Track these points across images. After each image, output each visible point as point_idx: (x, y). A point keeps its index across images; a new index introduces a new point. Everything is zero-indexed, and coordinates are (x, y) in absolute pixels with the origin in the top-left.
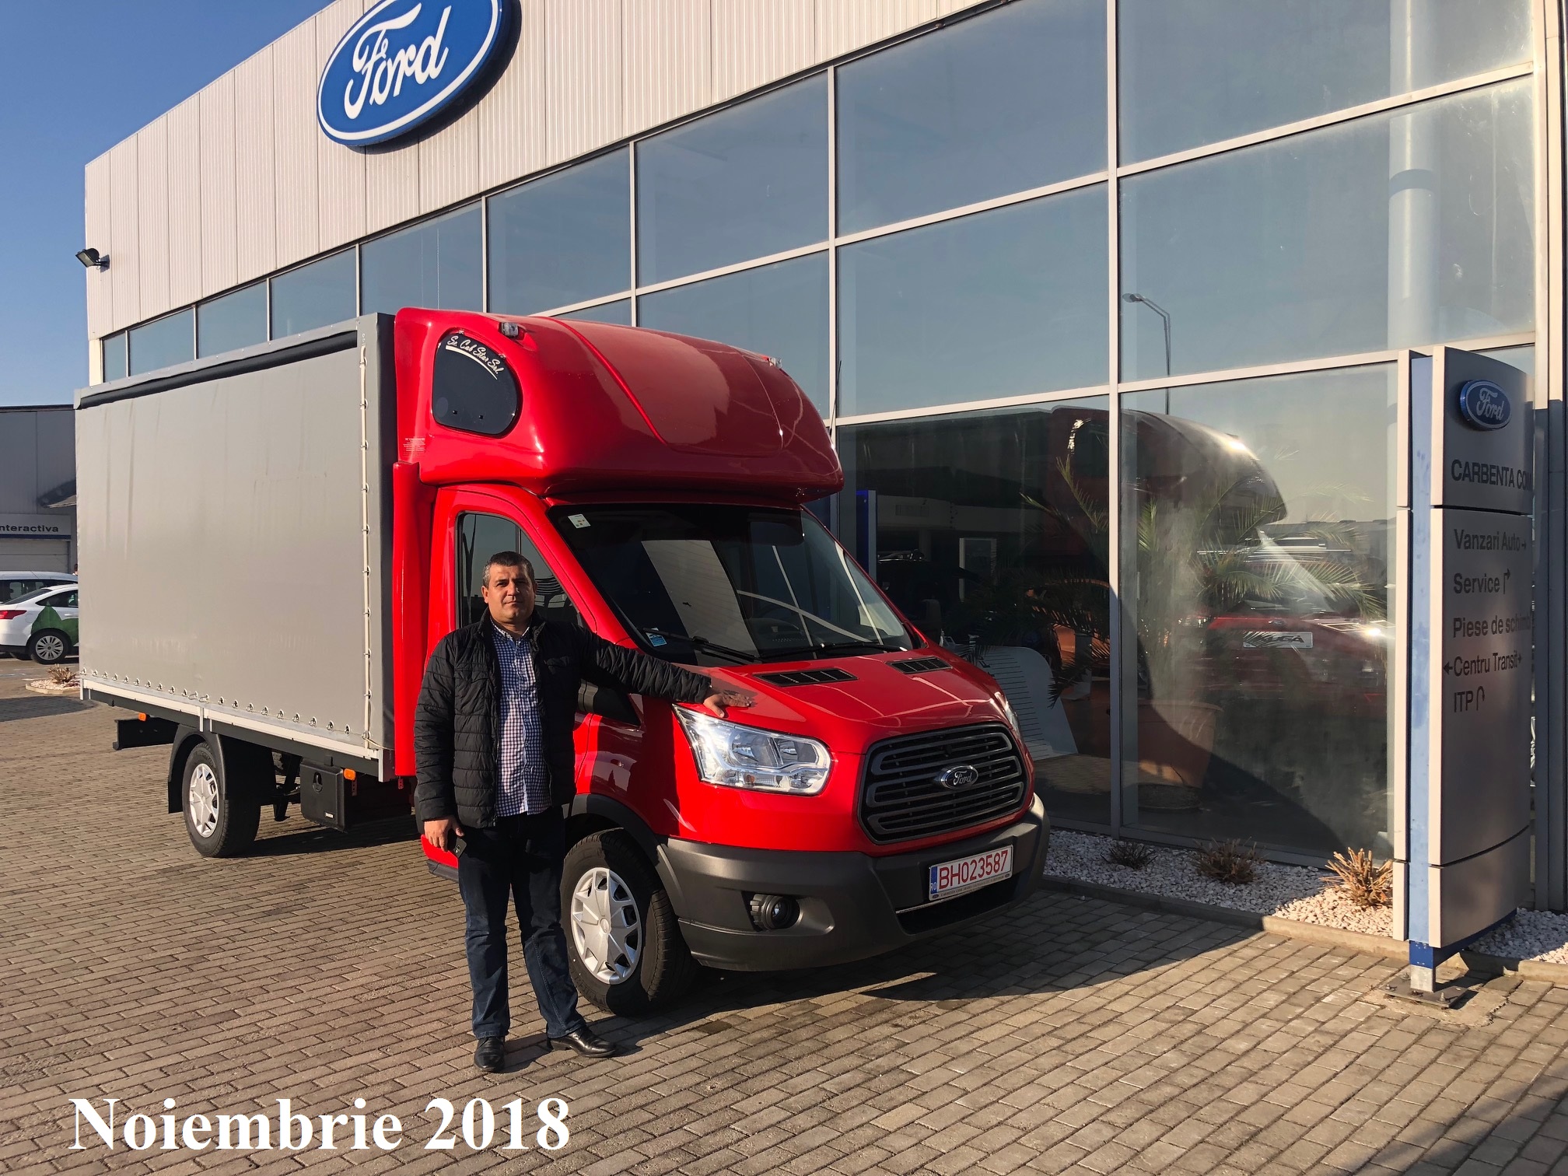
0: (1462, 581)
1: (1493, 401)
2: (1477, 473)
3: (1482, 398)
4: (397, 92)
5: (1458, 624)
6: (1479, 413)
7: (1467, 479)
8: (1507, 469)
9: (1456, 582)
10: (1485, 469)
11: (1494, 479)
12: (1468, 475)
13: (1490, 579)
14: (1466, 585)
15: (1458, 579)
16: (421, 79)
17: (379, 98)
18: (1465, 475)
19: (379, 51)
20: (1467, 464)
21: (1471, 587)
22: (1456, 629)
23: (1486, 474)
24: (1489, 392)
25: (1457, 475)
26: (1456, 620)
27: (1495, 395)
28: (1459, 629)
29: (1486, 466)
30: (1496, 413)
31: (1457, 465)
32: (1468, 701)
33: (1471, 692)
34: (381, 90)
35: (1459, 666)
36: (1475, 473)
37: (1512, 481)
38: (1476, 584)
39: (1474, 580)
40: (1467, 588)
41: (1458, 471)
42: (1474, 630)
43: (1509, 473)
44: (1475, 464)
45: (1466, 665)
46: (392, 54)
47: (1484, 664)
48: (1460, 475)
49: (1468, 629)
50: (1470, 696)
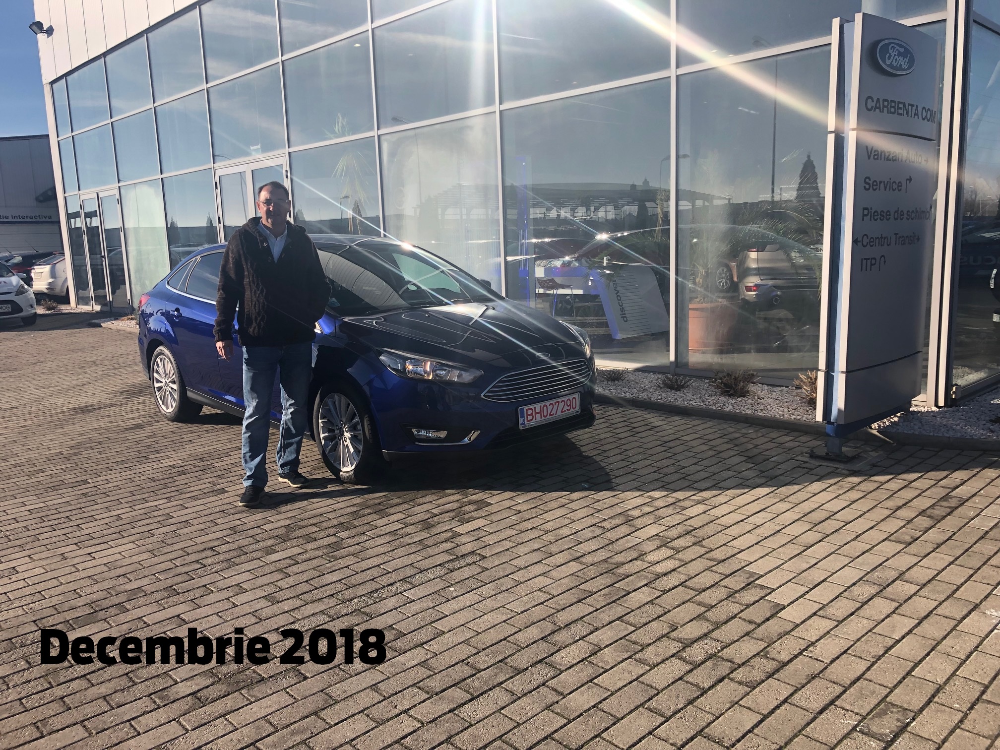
0: (871, 182)
1: (900, 54)
2: (887, 107)
3: (891, 51)
5: (866, 212)
6: (888, 62)
7: (878, 110)
8: (913, 106)
9: (866, 183)
10: (893, 104)
11: (900, 111)
12: (879, 108)
13: (894, 182)
14: (873, 185)
15: (867, 180)
18: (876, 108)
20: (878, 99)
21: (878, 187)
22: (864, 215)
23: (894, 107)
24: (897, 47)
25: (869, 107)
26: (864, 209)
27: (902, 50)
28: (867, 215)
29: (894, 102)
30: (903, 63)
31: (870, 101)
32: (872, 265)
33: (875, 259)
35: (866, 241)
36: (884, 106)
37: (916, 114)
38: (882, 185)
39: (881, 182)
40: (875, 187)
41: (870, 104)
42: (879, 216)
43: (914, 108)
44: (884, 100)
45: (872, 240)
47: (886, 240)
48: (872, 107)
49: (874, 216)
50: (873, 261)
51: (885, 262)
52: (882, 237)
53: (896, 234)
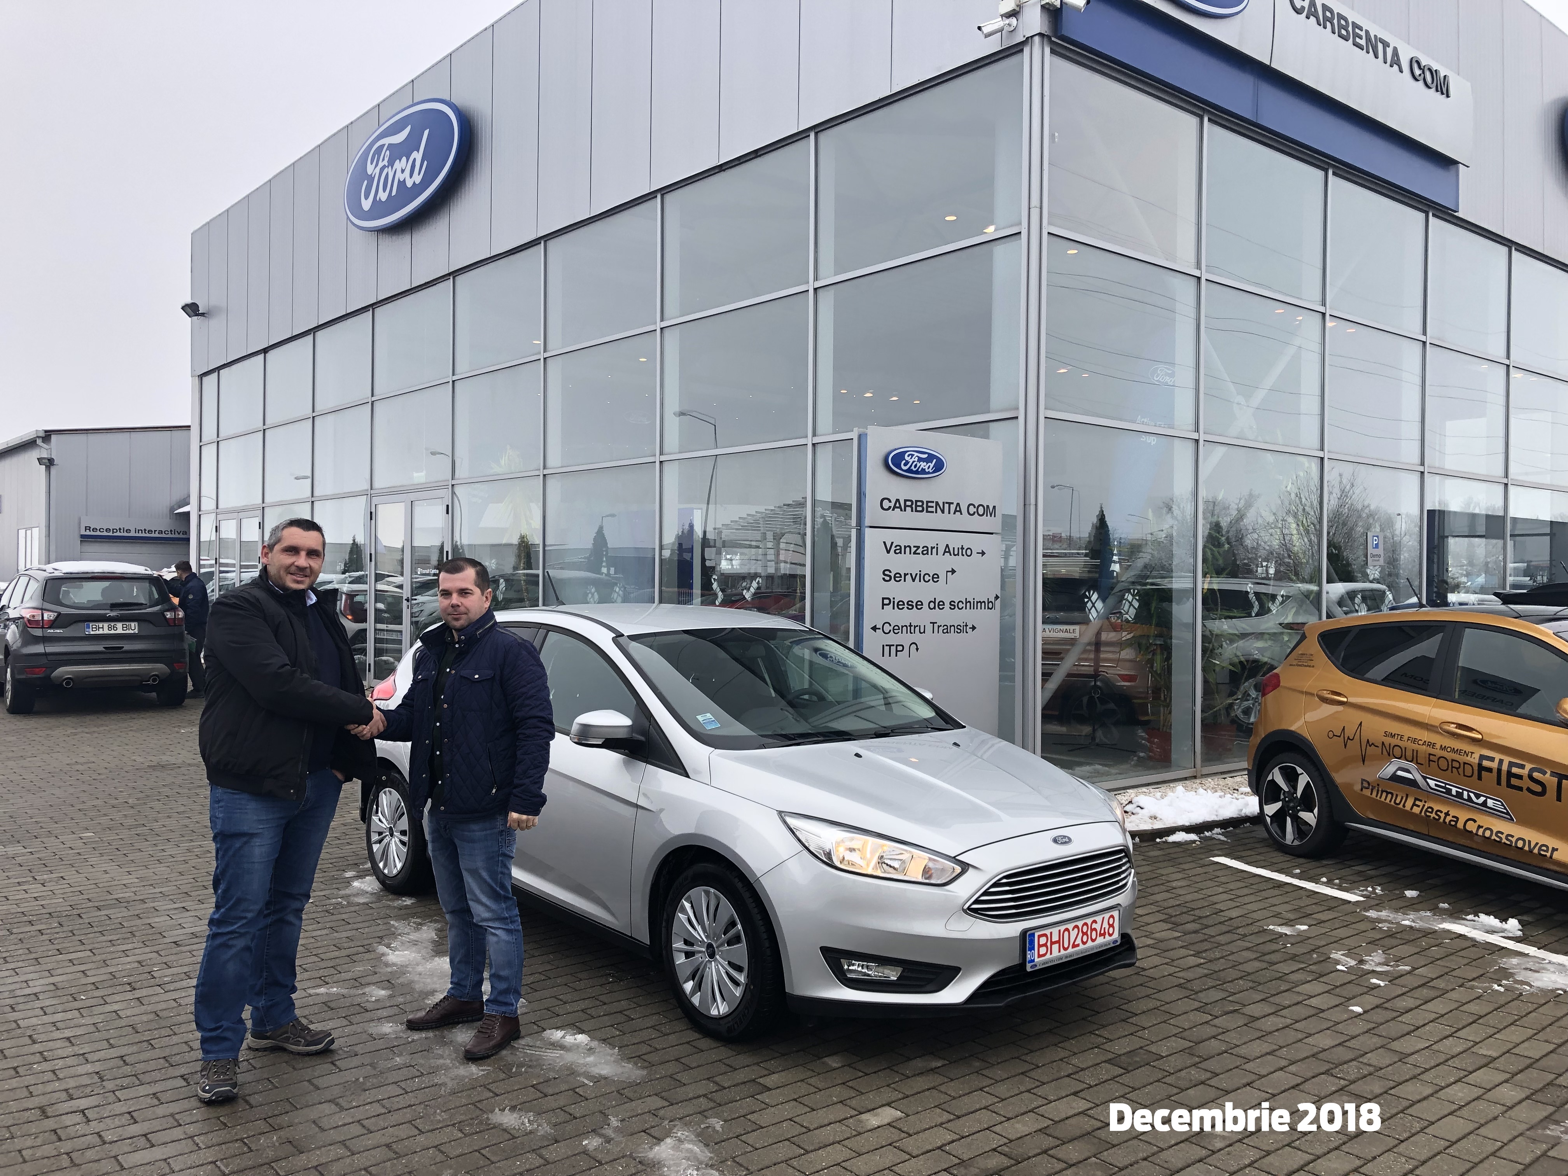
0: (892, 574)
2: (911, 506)
3: (907, 458)
4: (394, 193)
6: (905, 468)
9: (884, 574)
10: (919, 504)
11: (930, 509)
12: (900, 507)
14: (895, 577)
15: (887, 573)
16: (409, 184)
17: (383, 196)
18: (895, 507)
19: (383, 160)
21: (903, 579)
22: (883, 605)
23: (922, 506)
24: (916, 454)
25: (886, 507)
26: (883, 599)
27: (925, 456)
29: (922, 502)
31: (886, 501)
32: (897, 651)
33: (902, 645)
34: (384, 190)
35: (887, 628)
36: (906, 506)
37: (959, 511)
38: (908, 577)
39: (905, 575)
40: (898, 579)
41: (887, 504)
42: (906, 606)
43: (953, 507)
44: (905, 501)
45: (896, 628)
46: (391, 163)
47: (917, 629)
48: (890, 507)
49: (898, 605)
50: (900, 648)
51: (917, 649)
52: (910, 626)
53: (933, 623)
